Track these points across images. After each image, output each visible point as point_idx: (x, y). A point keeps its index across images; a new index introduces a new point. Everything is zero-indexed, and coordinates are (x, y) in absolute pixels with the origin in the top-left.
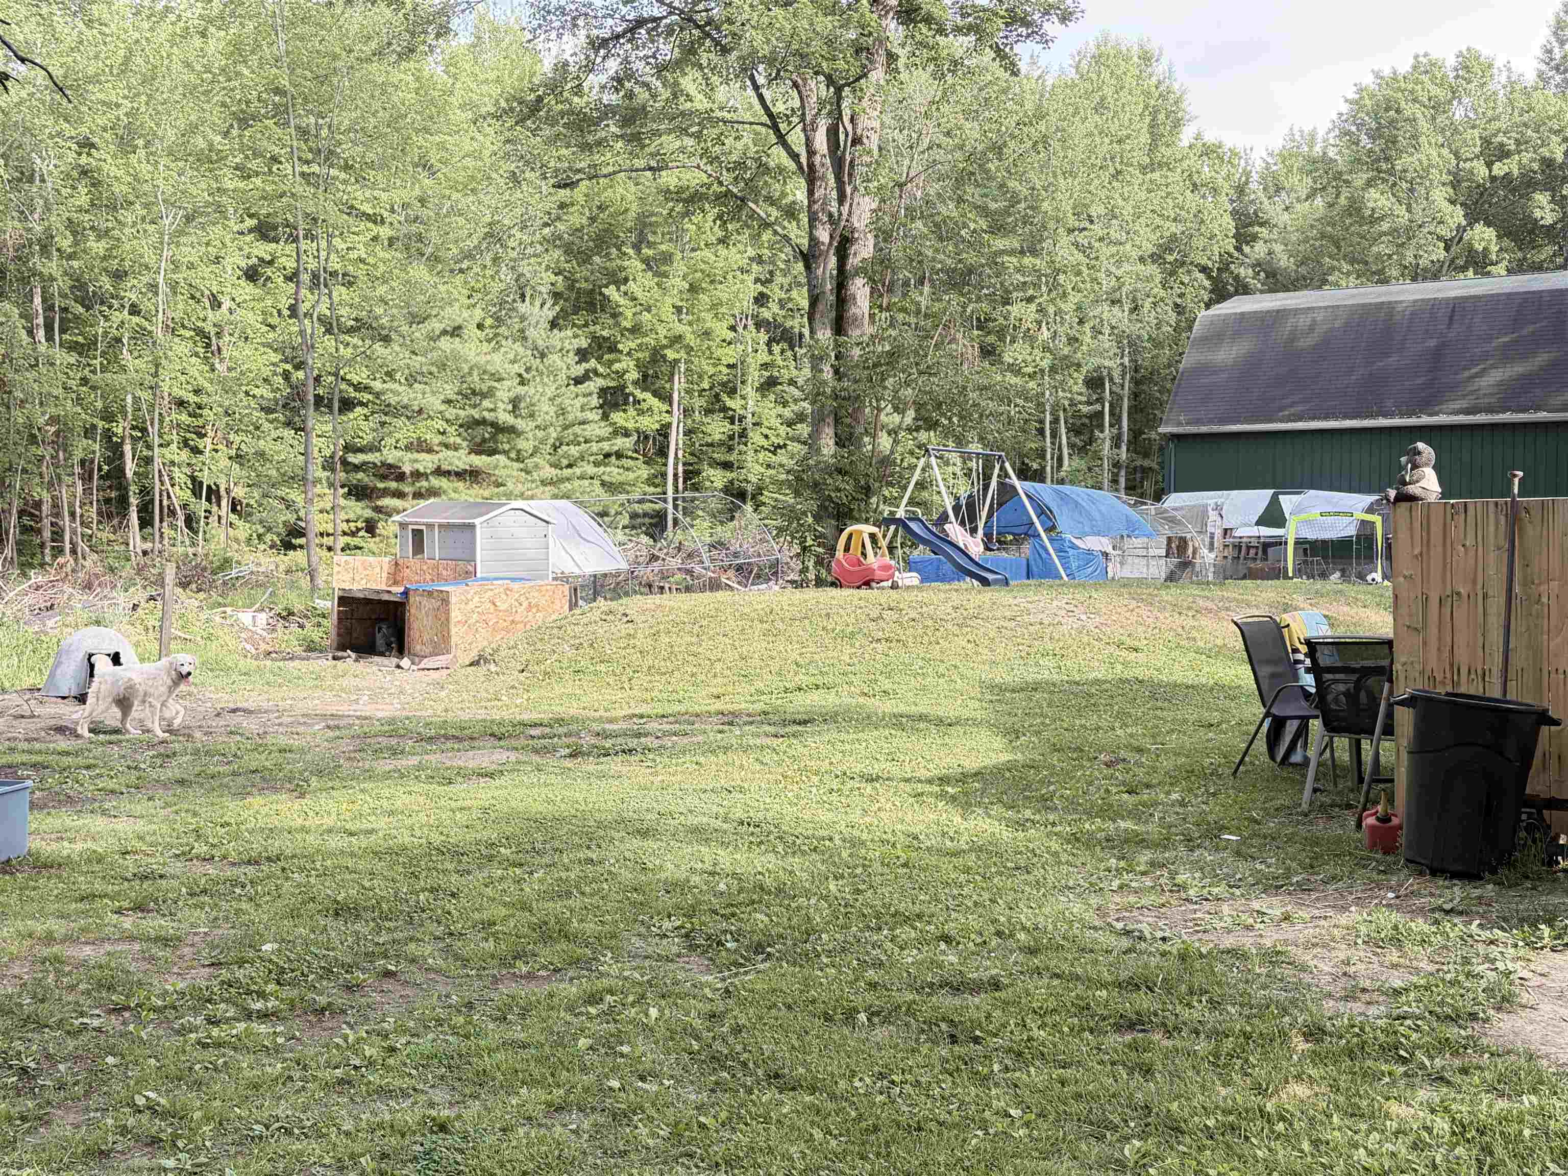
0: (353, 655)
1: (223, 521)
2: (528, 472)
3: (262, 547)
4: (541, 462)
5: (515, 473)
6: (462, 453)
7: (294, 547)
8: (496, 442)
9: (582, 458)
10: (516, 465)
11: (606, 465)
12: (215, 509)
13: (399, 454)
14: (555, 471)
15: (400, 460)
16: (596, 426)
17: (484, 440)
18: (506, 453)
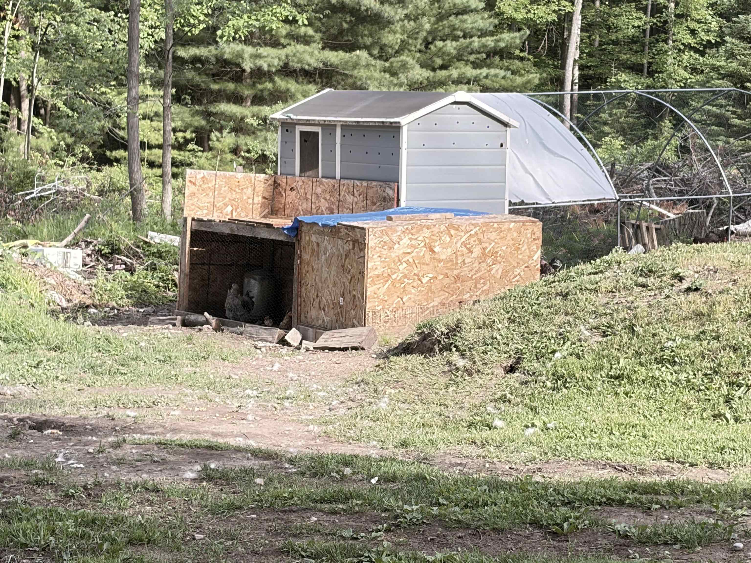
0: (213, 321)
1: (25, 127)
2: (394, 74)
3: (72, 160)
4: (411, 61)
5: (377, 75)
6: (315, 47)
7: (110, 162)
8: (355, 34)
9: (459, 58)
10: (379, 63)
11: (489, 66)
12: (14, 111)
13: (238, 47)
14: (426, 73)
15: (240, 55)
16: (477, 17)
17: (341, 32)
18: (367, 48)
